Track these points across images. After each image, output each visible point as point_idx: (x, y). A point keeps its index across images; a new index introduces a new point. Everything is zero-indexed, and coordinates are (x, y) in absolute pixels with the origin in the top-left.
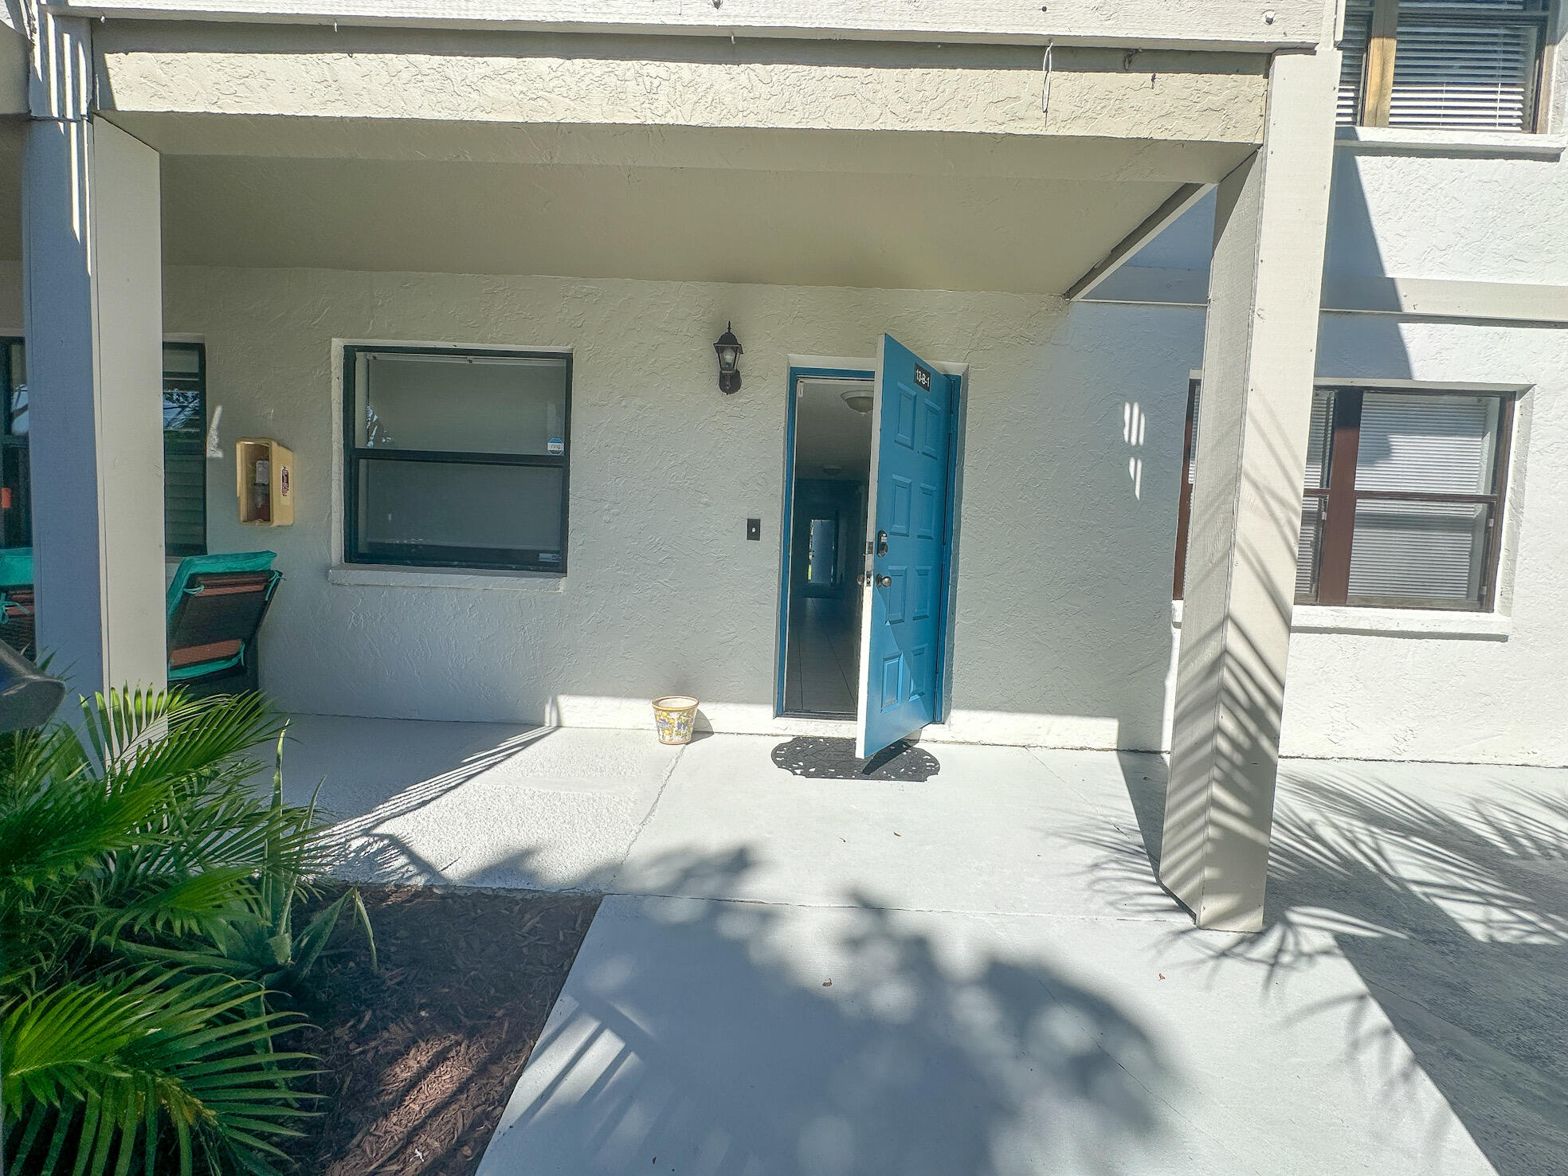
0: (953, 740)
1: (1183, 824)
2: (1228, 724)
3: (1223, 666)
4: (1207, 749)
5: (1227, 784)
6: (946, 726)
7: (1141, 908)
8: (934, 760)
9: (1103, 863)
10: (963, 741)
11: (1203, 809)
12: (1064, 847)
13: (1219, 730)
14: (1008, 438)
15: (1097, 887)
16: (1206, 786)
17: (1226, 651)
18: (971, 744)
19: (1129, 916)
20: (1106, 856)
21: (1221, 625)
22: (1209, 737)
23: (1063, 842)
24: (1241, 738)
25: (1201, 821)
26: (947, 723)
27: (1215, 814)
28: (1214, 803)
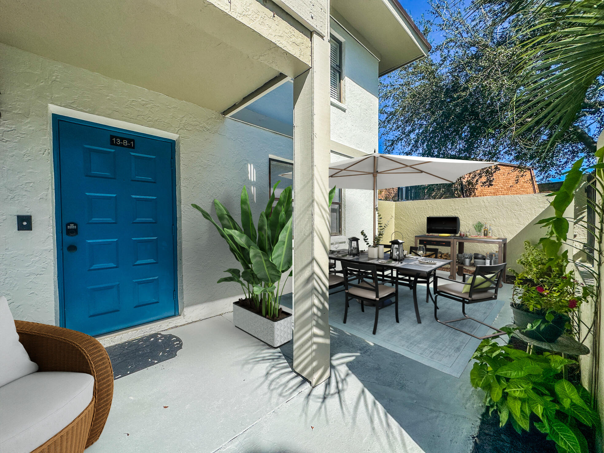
0: (187, 323)
1: (302, 345)
2: (316, 302)
3: (313, 279)
4: (310, 313)
5: (318, 326)
6: (182, 317)
7: (291, 390)
8: (178, 339)
9: (270, 370)
10: (191, 321)
11: (310, 338)
12: (252, 369)
13: (314, 305)
14: (202, 174)
15: (272, 387)
16: (311, 329)
17: (314, 273)
18: (195, 322)
19: (289, 397)
20: (270, 365)
21: (311, 262)
22: (310, 308)
23: (250, 366)
24: (321, 306)
25: (310, 343)
26: (182, 315)
27: (316, 340)
28: (315, 335)
